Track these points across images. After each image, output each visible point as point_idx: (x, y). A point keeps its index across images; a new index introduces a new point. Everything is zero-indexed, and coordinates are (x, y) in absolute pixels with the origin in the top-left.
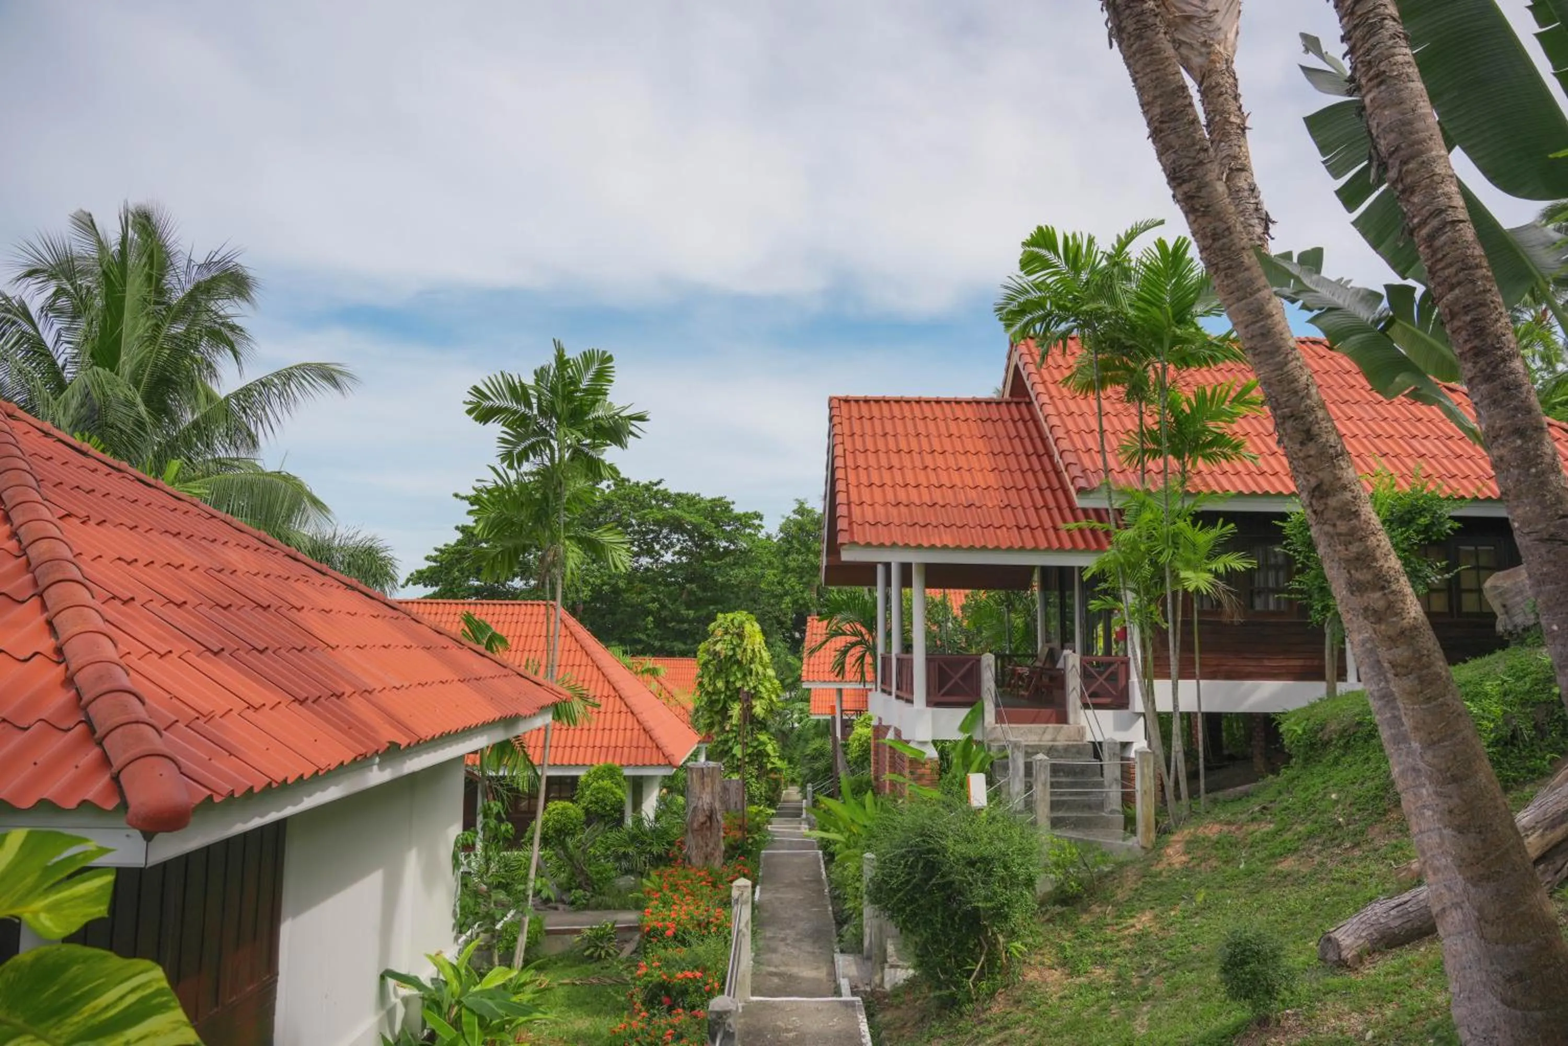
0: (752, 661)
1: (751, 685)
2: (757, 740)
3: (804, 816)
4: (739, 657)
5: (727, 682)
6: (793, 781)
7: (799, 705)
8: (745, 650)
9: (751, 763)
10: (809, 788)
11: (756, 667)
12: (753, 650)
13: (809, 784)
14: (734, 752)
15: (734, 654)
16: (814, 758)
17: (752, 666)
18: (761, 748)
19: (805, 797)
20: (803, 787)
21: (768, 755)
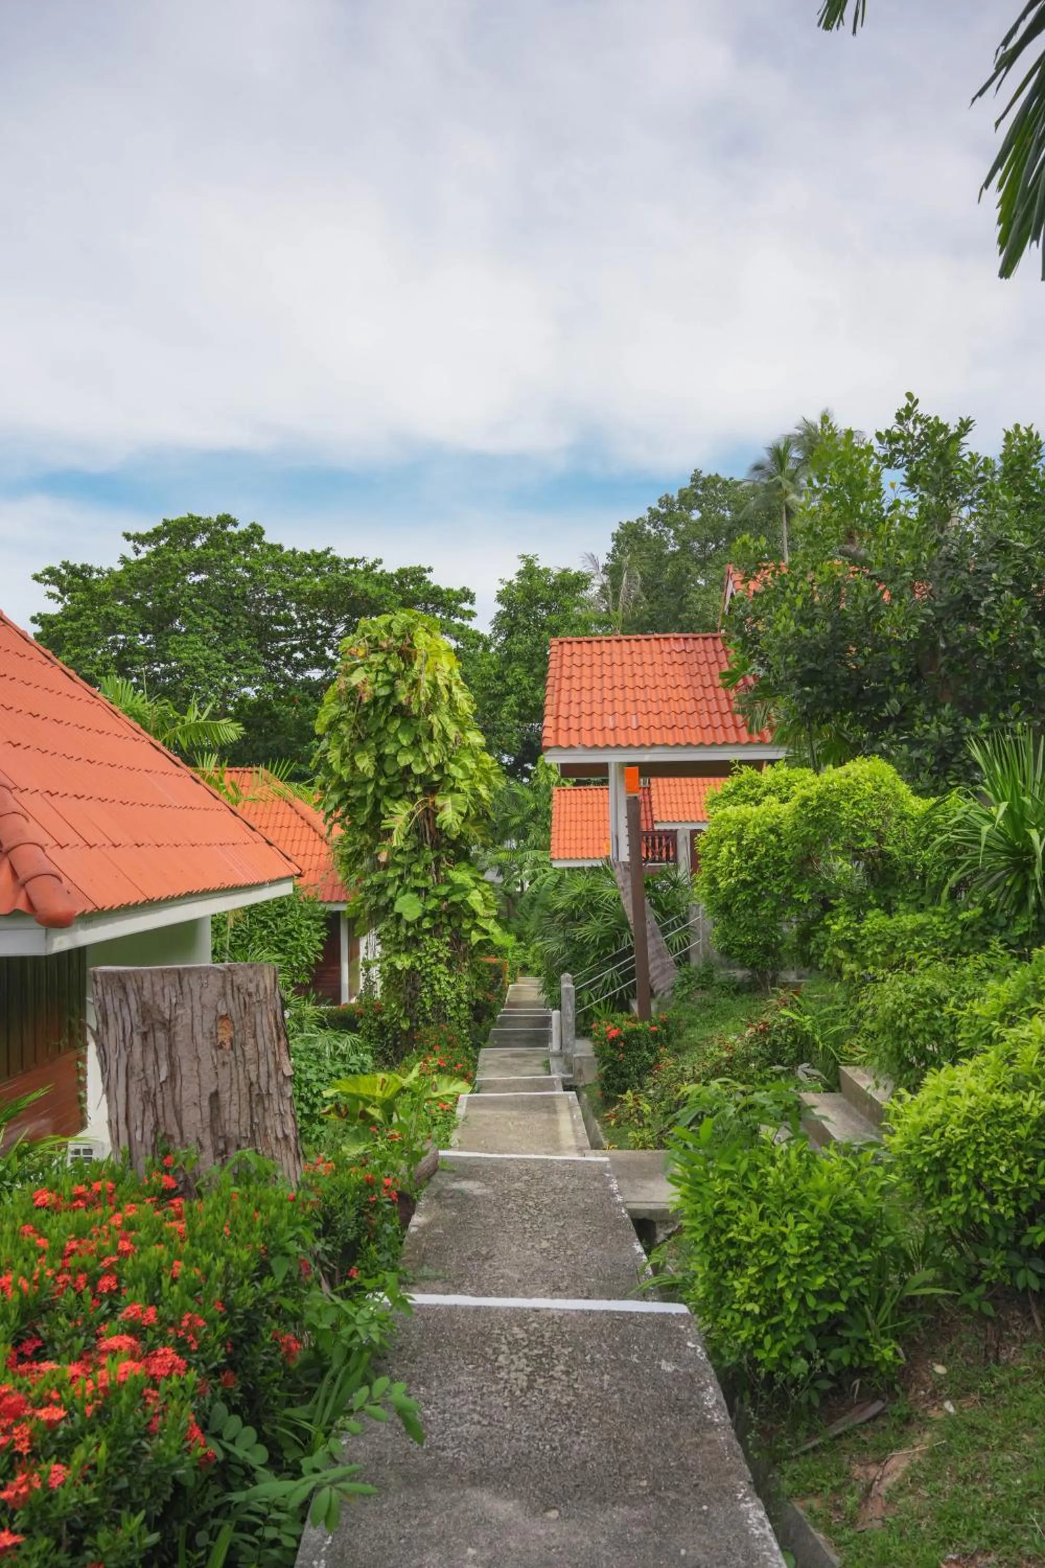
0: (431, 707)
1: (433, 761)
2: (448, 881)
3: (555, 1046)
4: (402, 698)
5: (380, 759)
6: (525, 969)
7: (531, 854)
8: (415, 683)
9: (434, 931)
10: (567, 983)
11: (440, 720)
12: (435, 686)
13: (567, 975)
14: (397, 908)
15: (393, 695)
16: (573, 917)
17: (433, 718)
18: (456, 898)
19: (558, 1006)
20: (551, 982)
21: (474, 915)
